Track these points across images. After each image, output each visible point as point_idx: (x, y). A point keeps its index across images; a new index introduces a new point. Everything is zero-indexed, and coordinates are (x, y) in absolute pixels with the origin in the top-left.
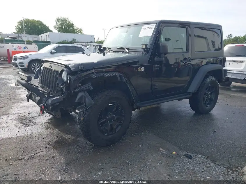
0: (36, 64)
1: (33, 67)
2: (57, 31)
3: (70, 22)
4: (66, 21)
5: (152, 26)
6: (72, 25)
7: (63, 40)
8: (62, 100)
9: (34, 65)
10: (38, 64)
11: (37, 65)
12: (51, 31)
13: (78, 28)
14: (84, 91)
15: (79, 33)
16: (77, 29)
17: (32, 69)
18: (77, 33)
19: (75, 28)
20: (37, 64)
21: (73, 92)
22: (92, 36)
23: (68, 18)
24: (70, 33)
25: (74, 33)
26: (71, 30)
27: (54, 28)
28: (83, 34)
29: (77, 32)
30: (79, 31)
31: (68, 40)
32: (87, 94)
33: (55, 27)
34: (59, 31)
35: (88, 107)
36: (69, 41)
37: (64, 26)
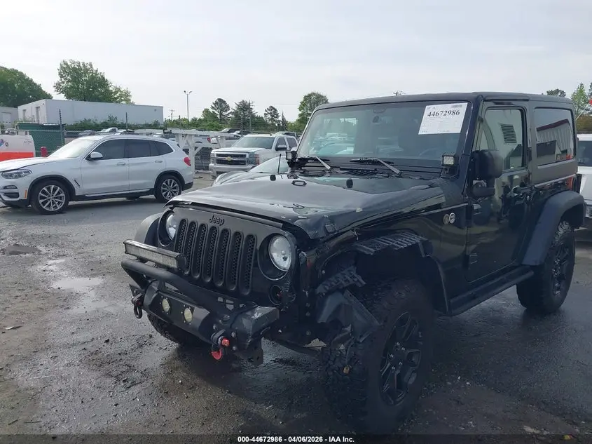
0: (49, 189)
1: (42, 198)
2: (62, 97)
3: (97, 74)
4: (86, 71)
5: (456, 106)
6: (103, 82)
7: (83, 119)
8: (278, 316)
9: (44, 192)
10: (55, 190)
11: (53, 193)
12: (48, 97)
13: (118, 90)
14: (342, 291)
15: (122, 100)
16: (116, 93)
17: (41, 201)
18: (117, 102)
19: (111, 89)
20: (52, 190)
21: (307, 294)
22: (159, 110)
23: (91, 65)
24: (100, 101)
25: (110, 101)
26: (102, 93)
27: (54, 89)
28: (133, 104)
29: (117, 98)
30: (121, 96)
31: (96, 120)
32: (353, 299)
33: (58, 87)
34: (68, 96)
35: (361, 336)
36: (98, 122)
37: (83, 84)
